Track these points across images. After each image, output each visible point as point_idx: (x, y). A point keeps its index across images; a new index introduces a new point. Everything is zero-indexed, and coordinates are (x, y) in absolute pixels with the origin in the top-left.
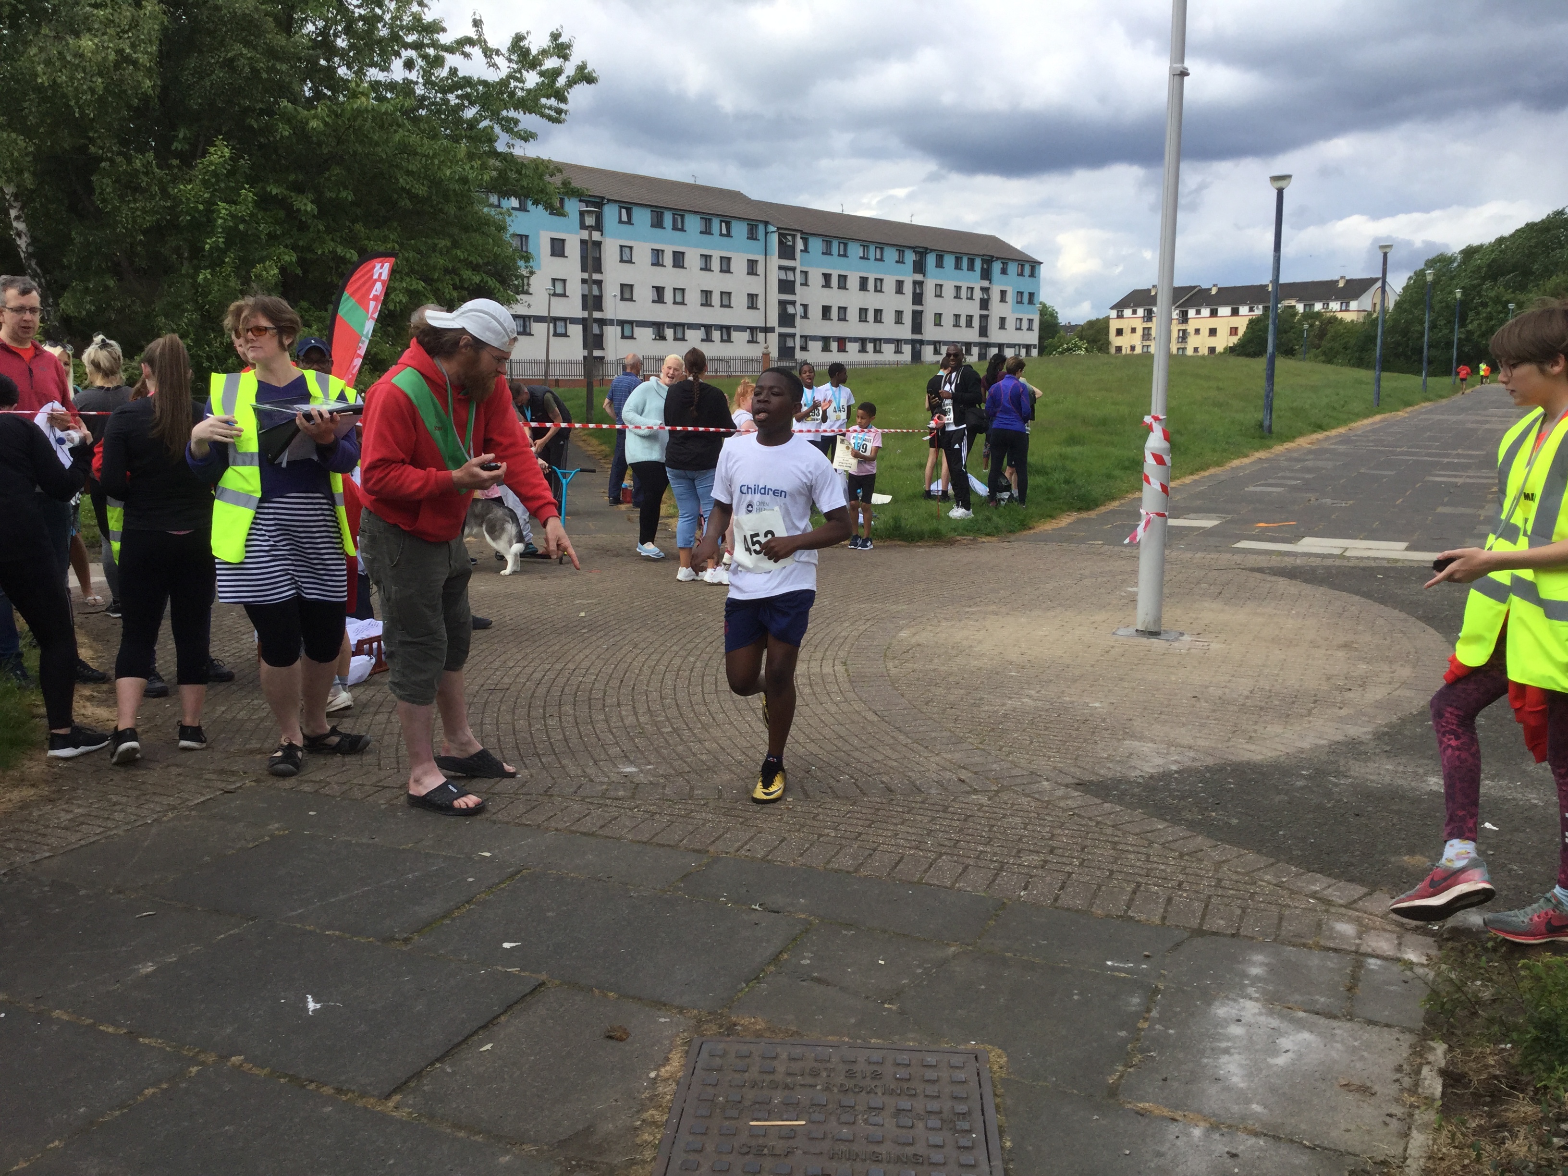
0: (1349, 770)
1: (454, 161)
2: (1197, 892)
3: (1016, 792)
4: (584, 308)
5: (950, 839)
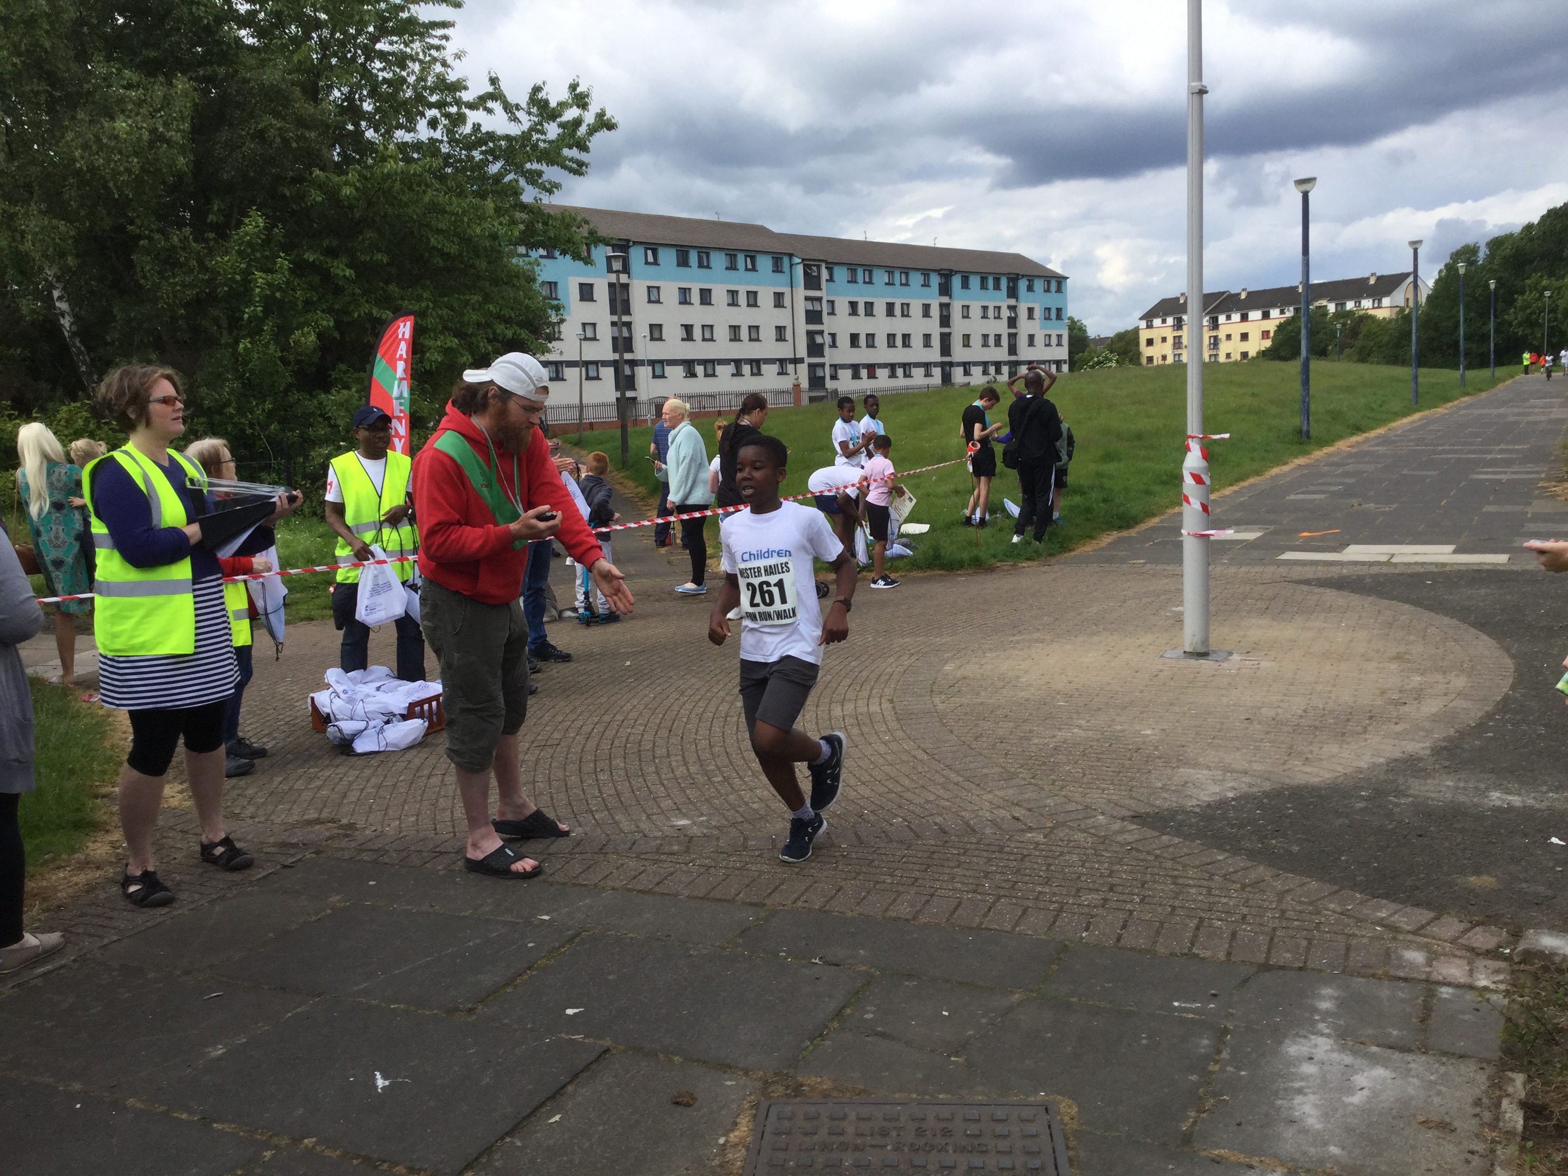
0: (1409, 788)
1: (482, 218)
2: (1262, 925)
3: (1071, 828)
4: (615, 350)
5: (1008, 881)
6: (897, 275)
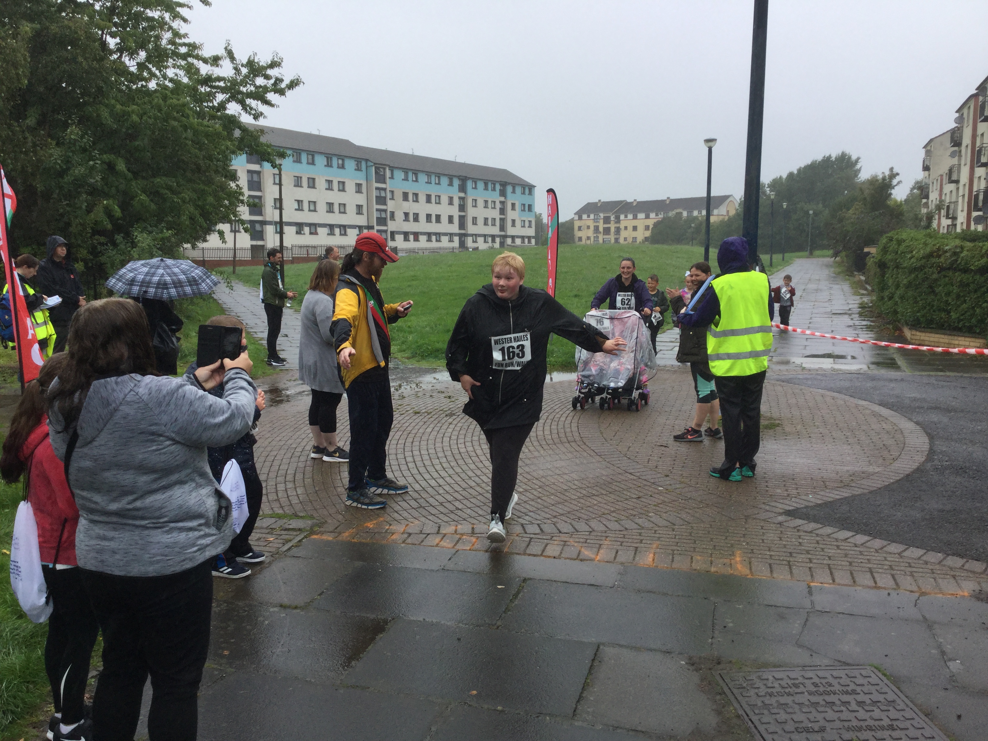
4: (251, 213)
6: (433, 178)
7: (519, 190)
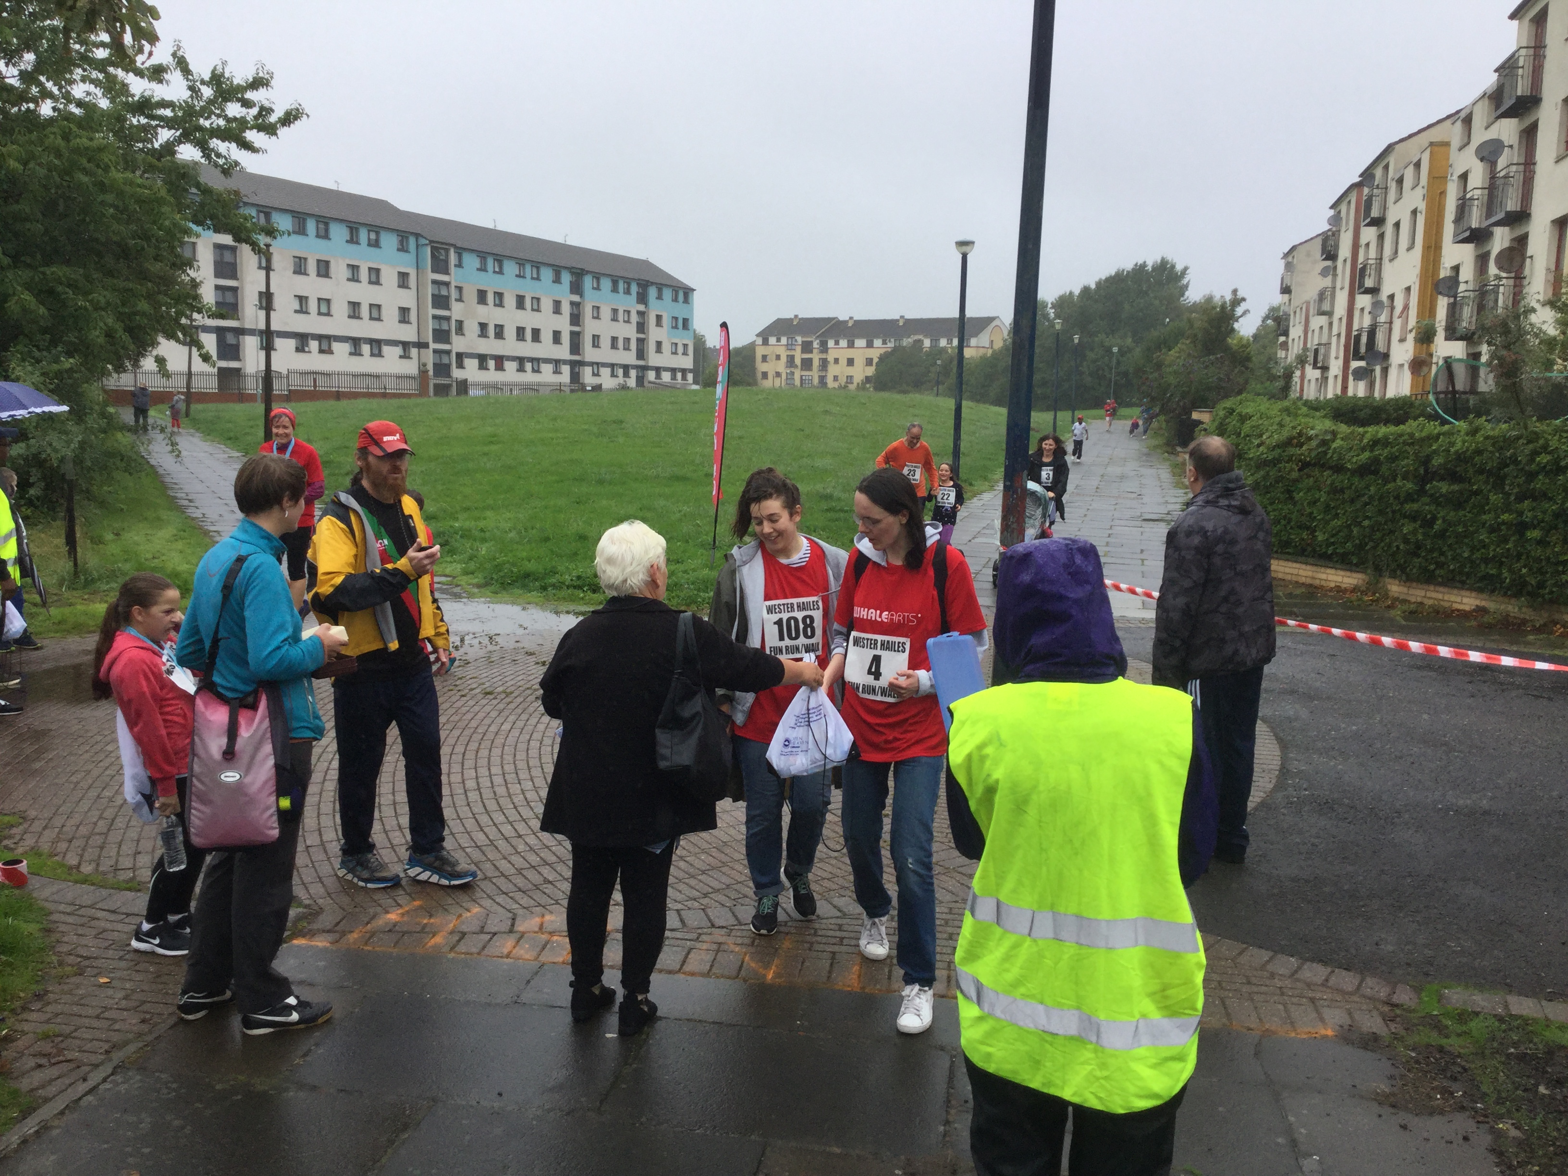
6: (528, 268)
7: (667, 294)
